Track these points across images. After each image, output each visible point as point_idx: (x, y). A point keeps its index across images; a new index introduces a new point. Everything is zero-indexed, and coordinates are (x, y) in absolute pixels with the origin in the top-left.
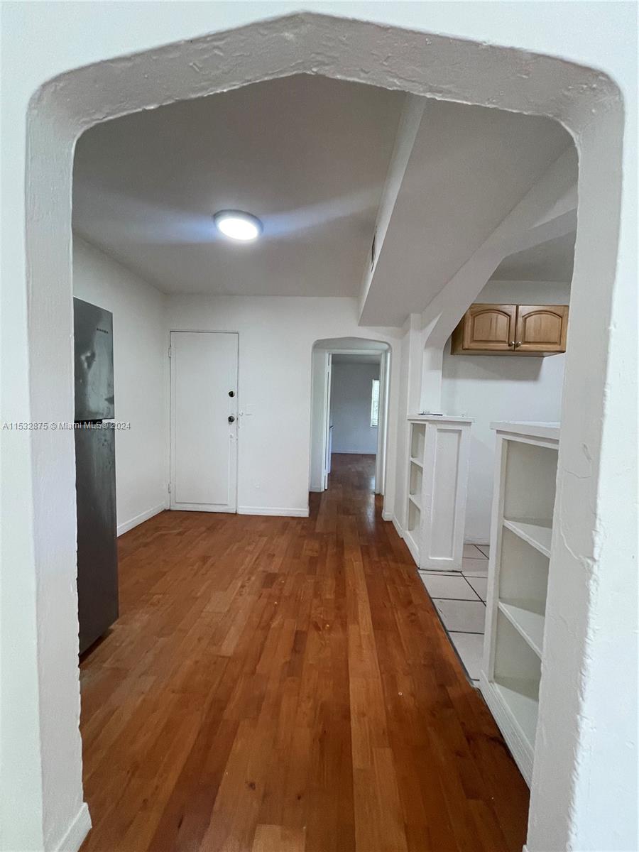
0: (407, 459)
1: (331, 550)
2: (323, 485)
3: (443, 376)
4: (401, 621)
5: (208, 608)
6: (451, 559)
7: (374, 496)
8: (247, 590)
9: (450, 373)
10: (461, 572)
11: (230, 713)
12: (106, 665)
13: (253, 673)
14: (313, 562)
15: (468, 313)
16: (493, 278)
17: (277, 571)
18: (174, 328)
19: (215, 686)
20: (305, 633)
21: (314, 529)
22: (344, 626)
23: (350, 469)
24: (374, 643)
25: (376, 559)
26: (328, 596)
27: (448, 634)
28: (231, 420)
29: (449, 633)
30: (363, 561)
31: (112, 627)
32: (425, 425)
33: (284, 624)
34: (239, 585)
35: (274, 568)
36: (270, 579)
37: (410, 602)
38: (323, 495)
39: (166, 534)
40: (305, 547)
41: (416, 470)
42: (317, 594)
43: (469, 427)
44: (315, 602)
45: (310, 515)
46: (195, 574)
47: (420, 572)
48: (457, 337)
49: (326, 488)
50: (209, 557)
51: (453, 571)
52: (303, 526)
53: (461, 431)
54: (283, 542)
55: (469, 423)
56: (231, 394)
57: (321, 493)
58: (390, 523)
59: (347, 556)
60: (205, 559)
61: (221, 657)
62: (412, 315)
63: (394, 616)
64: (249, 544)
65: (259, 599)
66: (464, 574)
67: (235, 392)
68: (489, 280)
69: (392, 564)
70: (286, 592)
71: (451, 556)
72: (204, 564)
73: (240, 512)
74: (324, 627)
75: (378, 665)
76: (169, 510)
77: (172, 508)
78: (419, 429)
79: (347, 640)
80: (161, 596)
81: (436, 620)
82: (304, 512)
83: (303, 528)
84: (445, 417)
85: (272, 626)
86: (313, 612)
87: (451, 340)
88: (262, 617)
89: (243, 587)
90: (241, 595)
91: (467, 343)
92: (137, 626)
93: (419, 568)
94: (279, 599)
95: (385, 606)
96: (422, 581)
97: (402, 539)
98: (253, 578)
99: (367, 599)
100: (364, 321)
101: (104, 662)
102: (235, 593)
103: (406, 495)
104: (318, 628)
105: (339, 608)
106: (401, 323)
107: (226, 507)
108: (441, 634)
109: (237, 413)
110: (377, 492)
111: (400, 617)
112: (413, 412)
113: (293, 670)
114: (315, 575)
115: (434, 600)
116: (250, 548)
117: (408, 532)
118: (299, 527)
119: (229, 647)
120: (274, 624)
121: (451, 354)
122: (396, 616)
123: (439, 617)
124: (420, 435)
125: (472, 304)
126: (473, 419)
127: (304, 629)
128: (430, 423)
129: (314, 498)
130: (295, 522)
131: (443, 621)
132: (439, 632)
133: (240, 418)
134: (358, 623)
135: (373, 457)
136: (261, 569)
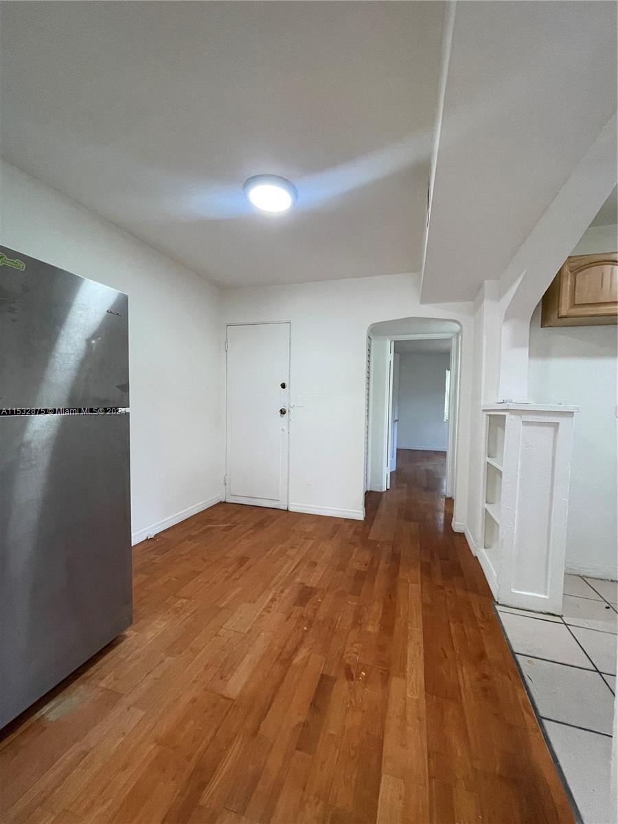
0: (482, 460)
1: (383, 565)
2: (384, 484)
3: (530, 355)
4: (467, 685)
5: (228, 624)
6: (543, 596)
7: (444, 500)
8: (276, 605)
9: (539, 352)
10: (561, 617)
11: (210, 796)
12: (103, 684)
13: (255, 732)
14: (360, 577)
15: (566, 269)
16: (595, 223)
17: (314, 586)
18: (230, 322)
19: (204, 743)
20: (334, 680)
21: (368, 535)
22: (386, 679)
23: (420, 467)
24: (423, 716)
25: (440, 583)
26: (370, 629)
27: (542, 725)
28: (283, 412)
29: (544, 721)
30: (421, 583)
31: (127, 633)
32: (505, 416)
33: (309, 661)
34: (270, 597)
35: (313, 580)
36: (305, 595)
37: (482, 655)
38: (384, 495)
39: (213, 528)
40: (353, 557)
41: (493, 474)
42: (358, 622)
43: (570, 419)
44: (353, 634)
45: (365, 518)
46: (228, 577)
47: (498, 608)
48: (549, 301)
49: (388, 488)
50: (248, 558)
51: (549, 614)
52: (355, 531)
53: (558, 423)
54: (328, 549)
55: (571, 414)
56: (283, 386)
57: (381, 493)
58: (462, 535)
59: (403, 575)
60: (242, 560)
61: (223, 697)
62: (486, 282)
63: (457, 672)
64: (292, 548)
65: (287, 620)
66: (566, 620)
67: (287, 384)
68: (590, 226)
69: (460, 593)
70: (321, 616)
71: (545, 593)
72: (241, 566)
73: (291, 509)
74: (358, 675)
75: (426, 761)
76: (225, 502)
77: (229, 500)
78: (496, 421)
79: (385, 703)
80: (185, 601)
81: (521, 695)
82: (359, 514)
83: (355, 533)
84: (534, 406)
85: (295, 661)
86: (347, 649)
87: (540, 308)
88: (284, 647)
89: (273, 600)
90: (269, 612)
91: (565, 309)
92: (150, 635)
93: (497, 603)
94: (310, 624)
95: (446, 657)
96: (501, 622)
97: (477, 557)
98: (287, 591)
99: (421, 640)
100: (427, 297)
101: (102, 679)
102: (262, 609)
103: (481, 504)
104: (349, 676)
105: (382, 648)
106: (472, 295)
107: (278, 503)
108: (530, 722)
109: (289, 405)
110: (448, 496)
111: (466, 676)
112: (490, 401)
113: (306, 738)
114: (359, 596)
115: (519, 658)
116: (291, 552)
117: (483, 550)
118: (351, 532)
119: (236, 685)
120: (297, 660)
121: (542, 327)
122: (460, 673)
123: (527, 688)
124: (499, 428)
125: (569, 257)
126: (578, 408)
127: (332, 674)
128: (511, 414)
129: (372, 499)
130: (347, 524)
131: (534, 695)
132: (527, 716)
133: (292, 410)
134: (405, 677)
135: (444, 454)
136: (298, 580)
